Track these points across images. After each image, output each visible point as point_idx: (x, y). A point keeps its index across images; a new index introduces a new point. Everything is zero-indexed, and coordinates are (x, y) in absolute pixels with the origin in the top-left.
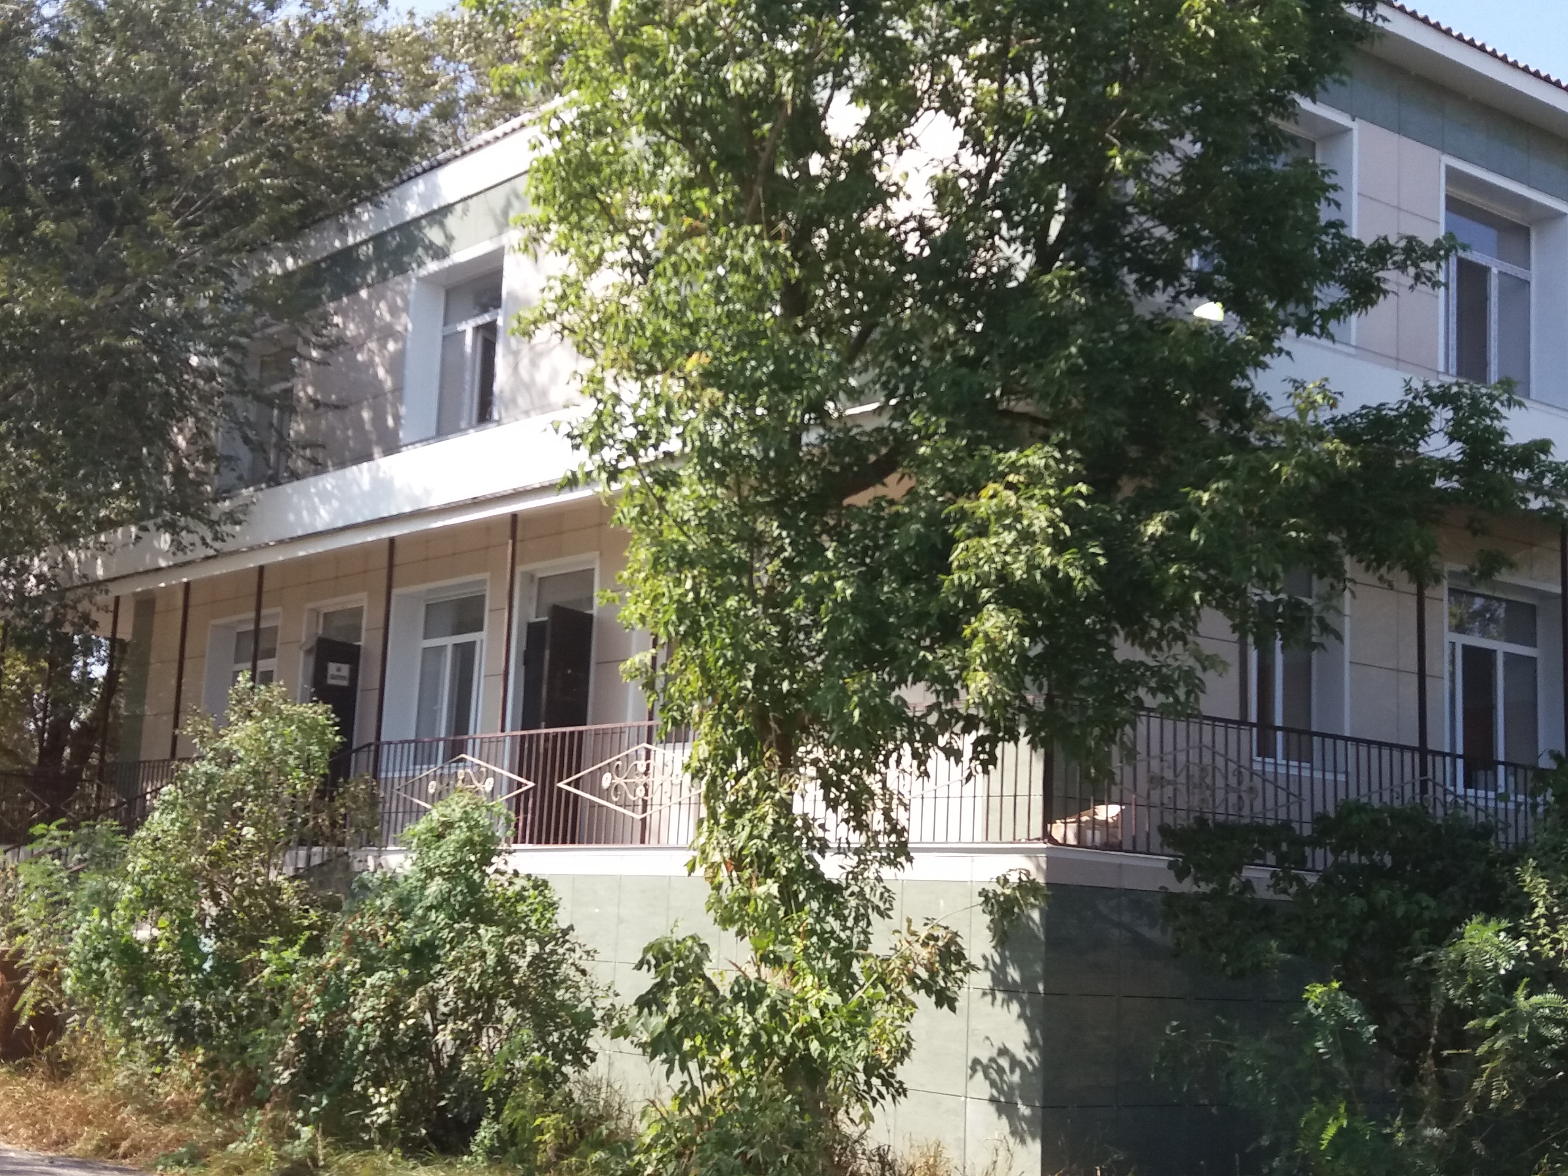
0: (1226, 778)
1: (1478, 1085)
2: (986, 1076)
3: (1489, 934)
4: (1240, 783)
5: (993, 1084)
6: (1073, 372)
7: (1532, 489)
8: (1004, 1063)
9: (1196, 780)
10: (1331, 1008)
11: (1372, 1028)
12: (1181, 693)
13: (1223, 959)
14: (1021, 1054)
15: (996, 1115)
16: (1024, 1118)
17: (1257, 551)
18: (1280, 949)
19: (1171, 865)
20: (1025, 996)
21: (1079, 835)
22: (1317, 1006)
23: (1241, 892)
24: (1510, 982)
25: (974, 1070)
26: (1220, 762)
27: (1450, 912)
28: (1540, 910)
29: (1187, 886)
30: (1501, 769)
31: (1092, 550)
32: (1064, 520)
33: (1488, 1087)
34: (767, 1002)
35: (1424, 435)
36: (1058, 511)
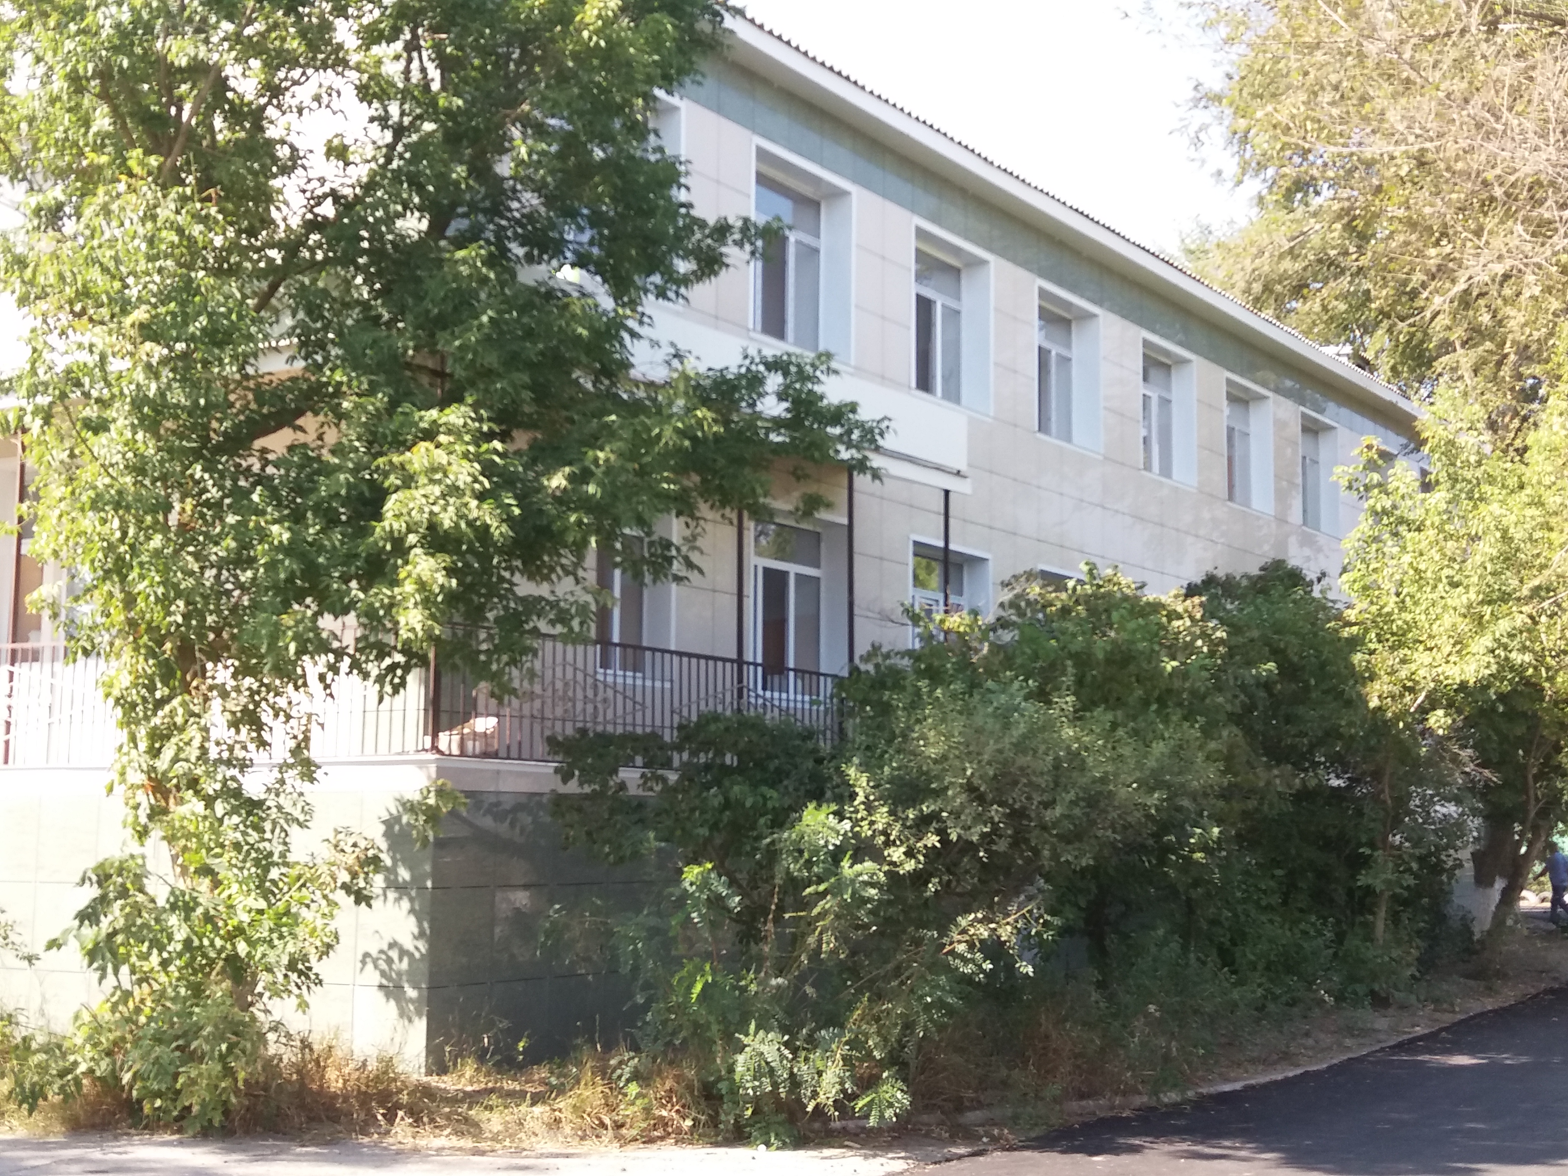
0: (584, 689)
1: (811, 940)
2: (376, 967)
3: (821, 816)
4: (596, 695)
5: (383, 974)
6: (487, 340)
7: (843, 443)
8: (394, 954)
9: (561, 693)
10: (704, 884)
11: (737, 899)
12: (575, 624)
13: (607, 850)
14: (408, 943)
15: (384, 1000)
16: (411, 1000)
17: (643, 503)
18: (657, 839)
19: (557, 771)
20: (413, 893)
21: (462, 745)
22: (692, 884)
23: (616, 792)
24: (836, 855)
25: (363, 962)
26: (580, 676)
27: (787, 801)
28: (861, 798)
29: (573, 787)
30: (792, 674)
31: (507, 501)
32: (482, 474)
33: (820, 941)
34: (200, 911)
35: (761, 395)
36: (476, 465)
